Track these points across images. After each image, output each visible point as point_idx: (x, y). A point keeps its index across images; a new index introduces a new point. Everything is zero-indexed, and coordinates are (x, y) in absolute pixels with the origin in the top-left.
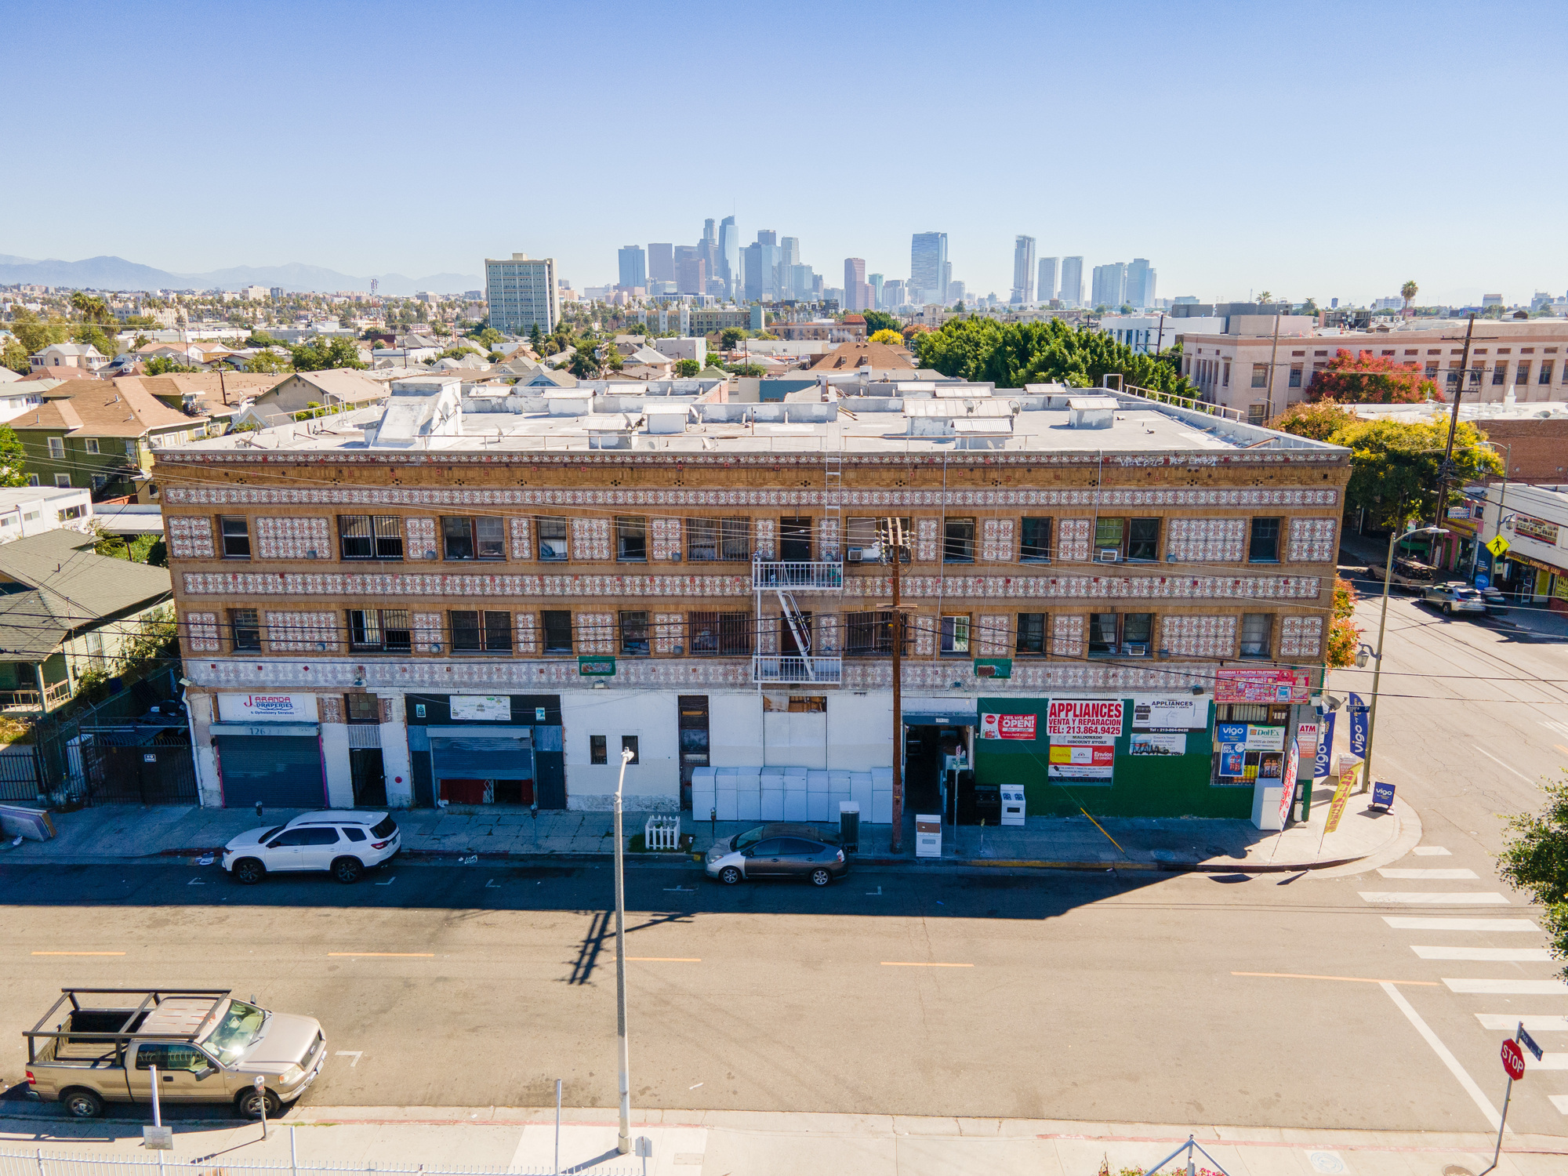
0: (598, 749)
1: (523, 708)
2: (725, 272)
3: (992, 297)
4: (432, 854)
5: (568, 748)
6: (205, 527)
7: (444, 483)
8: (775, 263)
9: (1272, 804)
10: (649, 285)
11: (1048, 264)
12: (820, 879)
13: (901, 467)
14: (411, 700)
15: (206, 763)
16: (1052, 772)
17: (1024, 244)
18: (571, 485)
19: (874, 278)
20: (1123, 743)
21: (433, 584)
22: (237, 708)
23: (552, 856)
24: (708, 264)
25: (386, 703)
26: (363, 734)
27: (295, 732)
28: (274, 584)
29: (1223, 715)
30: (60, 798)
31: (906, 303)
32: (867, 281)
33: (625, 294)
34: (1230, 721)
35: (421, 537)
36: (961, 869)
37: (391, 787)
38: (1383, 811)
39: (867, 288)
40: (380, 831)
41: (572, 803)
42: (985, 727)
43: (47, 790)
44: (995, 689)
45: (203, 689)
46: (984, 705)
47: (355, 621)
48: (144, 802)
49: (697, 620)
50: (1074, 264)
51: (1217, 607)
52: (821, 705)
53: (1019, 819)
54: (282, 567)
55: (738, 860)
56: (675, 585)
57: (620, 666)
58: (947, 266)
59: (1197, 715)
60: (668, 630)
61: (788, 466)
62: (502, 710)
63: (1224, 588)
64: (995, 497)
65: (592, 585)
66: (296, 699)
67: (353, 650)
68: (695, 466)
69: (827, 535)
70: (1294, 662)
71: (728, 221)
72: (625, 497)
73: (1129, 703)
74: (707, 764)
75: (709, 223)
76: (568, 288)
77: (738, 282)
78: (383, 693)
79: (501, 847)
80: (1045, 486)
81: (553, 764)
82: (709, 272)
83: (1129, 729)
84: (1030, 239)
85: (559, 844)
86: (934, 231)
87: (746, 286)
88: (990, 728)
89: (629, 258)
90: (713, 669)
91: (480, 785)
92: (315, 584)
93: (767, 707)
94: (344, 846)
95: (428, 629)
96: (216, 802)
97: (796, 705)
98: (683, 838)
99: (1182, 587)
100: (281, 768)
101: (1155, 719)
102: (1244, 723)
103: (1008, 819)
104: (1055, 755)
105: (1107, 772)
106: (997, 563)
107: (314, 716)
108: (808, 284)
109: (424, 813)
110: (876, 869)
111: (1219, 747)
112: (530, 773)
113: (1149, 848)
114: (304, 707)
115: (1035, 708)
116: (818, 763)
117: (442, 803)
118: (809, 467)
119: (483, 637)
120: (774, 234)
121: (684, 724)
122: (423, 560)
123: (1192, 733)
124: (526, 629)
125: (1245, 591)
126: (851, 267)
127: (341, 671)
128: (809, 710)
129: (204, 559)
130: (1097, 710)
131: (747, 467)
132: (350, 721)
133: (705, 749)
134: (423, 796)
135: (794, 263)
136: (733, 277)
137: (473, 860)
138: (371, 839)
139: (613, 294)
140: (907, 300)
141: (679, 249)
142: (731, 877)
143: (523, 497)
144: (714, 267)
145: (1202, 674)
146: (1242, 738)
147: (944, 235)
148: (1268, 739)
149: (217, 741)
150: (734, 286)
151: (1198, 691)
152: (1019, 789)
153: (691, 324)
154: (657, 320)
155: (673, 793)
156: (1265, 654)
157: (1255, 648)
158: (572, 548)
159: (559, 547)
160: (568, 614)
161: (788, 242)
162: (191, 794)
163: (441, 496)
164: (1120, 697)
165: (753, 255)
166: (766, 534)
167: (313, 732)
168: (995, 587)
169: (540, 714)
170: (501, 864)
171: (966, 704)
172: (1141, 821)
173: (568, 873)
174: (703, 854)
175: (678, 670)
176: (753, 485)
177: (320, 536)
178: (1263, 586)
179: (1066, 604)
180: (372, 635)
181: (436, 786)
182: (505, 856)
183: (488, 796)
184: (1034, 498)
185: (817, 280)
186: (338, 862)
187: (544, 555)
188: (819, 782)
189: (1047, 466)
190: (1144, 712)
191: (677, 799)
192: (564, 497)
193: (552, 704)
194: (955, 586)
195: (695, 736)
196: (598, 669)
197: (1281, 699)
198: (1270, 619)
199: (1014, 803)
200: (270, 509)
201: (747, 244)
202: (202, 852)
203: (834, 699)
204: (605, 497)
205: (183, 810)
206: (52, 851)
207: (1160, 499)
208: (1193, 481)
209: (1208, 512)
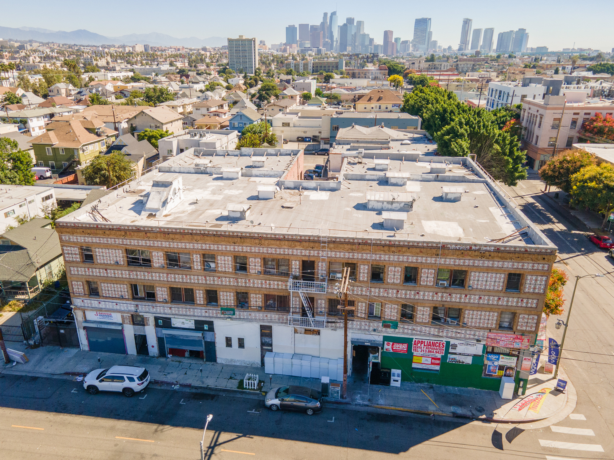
0: (229, 343)
1: (199, 325)
2: (332, 37)
3: (450, 48)
4: (162, 383)
5: (217, 341)
6: (76, 250)
7: (167, 239)
8: (353, 33)
9: (508, 388)
10: (299, 43)
11: (477, 32)
12: (310, 412)
13: (353, 244)
14: (156, 319)
15: (82, 335)
16: (414, 365)
17: (467, 22)
18: (217, 243)
19: (396, 40)
20: (445, 357)
21: (163, 277)
22: (91, 316)
23: (207, 388)
24: (324, 32)
25: (147, 319)
26: (139, 330)
27: (113, 327)
28: (103, 273)
29: (490, 349)
30: (32, 342)
31: (410, 51)
32: (393, 41)
33: (288, 47)
34: (493, 353)
35: (158, 259)
36: (369, 409)
37: (150, 348)
38: (561, 392)
39: (393, 44)
40: (142, 377)
41: (219, 360)
42: (386, 347)
43: (27, 339)
44: (391, 332)
45: (79, 309)
46: (386, 338)
47: (134, 288)
48: (61, 346)
49: (267, 297)
50: (489, 32)
51: (490, 308)
52: (318, 333)
53: (398, 384)
54: (106, 267)
55: (277, 402)
56: (258, 283)
57: (237, 313)
58: (430, 33)
59: (478, 349)
60: (256, 300)
61: (305, 241)
62: (191, 325)
63: (493, 300)
64: (394, 258)
65: (225, 281)
66: (113, 314)
67: (134, 299)
68: (267, 239)
69: (321, 269)
70: (523, 333)
71: (334, 14)
72: (238, 248)
73: (448, 343)
74: (271, 351)
75: (325, 14)
76: (264, 45)
77: (337, 41)
78: (146, 315)
79: (188, 382)
80: (417, 254)
81: (211, 347)
82: (324, 37)
83: (447, 352)
84: (470, 20)
85: (211, 382)
86: (425, 17)
87: (340, 43)
88: (388, 347)
89: (291, 30)
90: (274, 316)
91: (184, 351)
92: (118, 274)
93: (296, 331)
94: (127, 384)
95: (162, 293)
96: (87, 348)
97: (307, 331)
98: (259, 384)
99: (474, 299)
100: (109, 339)
101: (459, 350)
102: (499, 354)
103: (393, 384)
104: (415, 359)
105: (437, 368)
106: (394, 284)
107: (120, 321)
108: (367, 43)
109: (163, 360)
110: (335, 406)
111: (486, 362)
112: (202, 348)
113: (451, 404)
114: (117, 318)
115: (408, 341)
116: (316, 354)
117: (169, 356)
118: (314, 241)
119: (183, 298)
120: (353, 19)
121: (262, 335)
122: (159, 268)
123: (475, 357)
124: (200, 296)
125: (504, 302)
126: (387, 34)
127: (130, 306)
128: (313, 334)
129: (77, 262)
130: (434, 344)
131: (288, 240)
132: (134, 324)
133: (271, 345)
134: (162, 353)
135: (362, 33)
136: (335, 39)
137: (176, 387)
138: (137, 381)
139: (283, 47)
140: (411, 49)
141: (312, 27)
142: (274, 408)
143: (198, 246)
144: (327, 35)
145: (480, 334)
146: (498, 359)
147: (430, 19)
148: (511, 362)
149: (85, 328)
150: (335, 43)
151: (478, 341)
152: (399, 371)
153: (313, 67)
154: (299, 65)
155: (258, 360)
156: (510, 328)
157: (506, 324)
158: (217, 266)
159: (213, 265)
160: (216, 291)
161: (360, 23)
162: (77, 345)
163: (165, 244)
164: (444, 340)
165: (344, 29)
166: (296, 267)
167: (120, 328)
168: (392, 293)
169: (206, 327)
170: (188, 390)
171: (378, 338)
172: (450, 388)
173: (213, 397)
174: (266, 393)
175: (260, 315)
176: (290, 247)
177: (120, 256)
178: (512, 301)
179: (423, 302)
180: (141, 294)
181: (167, 350)
182: (189, 386)
183: (187, 354)
184: (411, 259)
185: (371, 40)
186: (125, 389)
187: (206, 268)
188: (316, 363)
189: (417, 247)
190: (455, 347)
191: (260, 362)
192: (214, 247)
193: (211, 324)
194: (375, 291)
195: (267, 340)
196: (228, 312)
197: (516, 346)
198: (514, 314)
199: (396, 378)
200: (99, 245)
201: (341, 24)
202: (79, 374)
203: (323, 331)
204: (230, 248)
205: (74, 351)
206: (26, 369)
207: (467, 263)
208: (482, 257)
209: (488, 270)
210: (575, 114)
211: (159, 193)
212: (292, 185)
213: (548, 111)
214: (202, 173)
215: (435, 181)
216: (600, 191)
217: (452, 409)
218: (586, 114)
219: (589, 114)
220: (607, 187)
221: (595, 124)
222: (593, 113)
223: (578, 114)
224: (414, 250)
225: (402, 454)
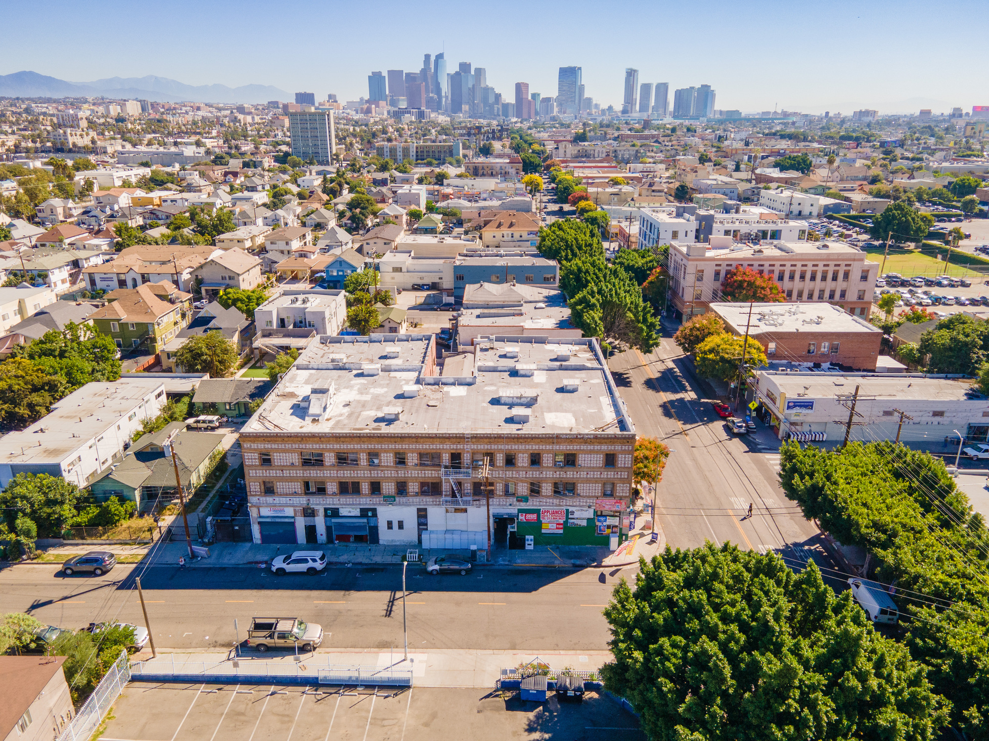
0: (390, 525)
1: (364, 512)
2: (438, 90)
3: (610, 108)
4: (336, 563)
5: (379, 525)
6: (256, 455)
7: (338, 442)
8: (470, 86)
9: (614, 541)
10: (389, 99)
11: (646, 87)
12: (463, 573)
13: (490, 438)
14: (326, 510)
15: (256, 530)
16: (543, 531)
17: (631, 74)
18: (380, 443)
19: (534, 96)
20: (566, 522)
21: (334, 473)
22: (265, 512)
23: (376, 564)
24: (427, 86)
25: (318, 511)
26: (309, 521)
27: (287, 520)
28: (279, 473)
29: (599, 513)
30: (206, 540)
31: (555, 114)
32: (530, 98)
33: (373, 106)
34: (602, 515)
35: (330, 459)
36: (510, 567)
37: (319, 537)
38: (654, 542)
39: (530, 102)
40: (322, 558)
41: (381, 542)
42: (520, 517)
43: (201, 537)
44: (523, 505)
45: (255, 506)
46: (520, 511)
47: (307, 485)
48: (234, 541)
49: (423, 484)
50: (663, 88)
51: (595, 480)
52: (465, 511)
53: (531, 547)
54: (282, 468)
55: (437, 567)
56: (415, 473)
57: (397, 499)
58: (582, 88)
59: (590, 514)
60: (413, 487)
61: (453, 437)
62: (357, 513)
63: (597, 475)
64: (521, 447)
65: (388, 474)
66: (286, 509)
67: (306, 494)
68: (422, 437)
69: (466, 458)
70: (621, 498)
71: (440, 57)
72: (399, 446)
73: (567, 510)
74: (427, 529)
75: (427, 57)
76: (336, 102)
77: (447, 97)
78: (316, 507)
79: (360, 560)
80: (538, 444)
81: (374, 530)
82: (427, 91)
83: (567, 518)
84: (635, 71)
85: (378, 559)
86: (573, 65)
87: (452, 100)
88: (522, 518)
89: (375, 80)
90: (429, 499)
91: (349, 536)
92: (293, 473)
93: (447, 511)
94: (311, 564)
95: (332, 487)
96: (259, 542)
97: (456, 510)
98: (419, 556)
99: (583, 475)
100: (281, 531)
101: (575, 516)
102: (606, 516)
103: (528, 547)
104: (544, 526)
105: (561, 531)
106: (523, 467)
107: (292, 514)
108: (492, 100)
109: (331, 546)
110: (482, 568)
111: (598, 524)
112: (366, 532)
113: (571, 559)
114: (289, 512)
115: (537, 512)
116: (464, 529)
117: (337, 542)
118: (460, 438)
119: (350, 490)
120: (470, 65)
121: (419, 516)
122: (330, 466)
123: (588, 519)
124: (365, 488)
125: (604, 475)
126: (520, 88)
127: (303, 500)
128: (461, 512)
129: (255, 466)
130: (557, 512)
131: (439, 438)
132: (305, 516)
133: (426, 525)
134: (330, 540)
135: (483, 86)
136: (443, 94)
137: (349, 565)
138: (319, 561)
139: (365, 107)
140: (556, 109)
141: (408, 75)
142: (435, 573)
143: (364, 446)
144: (431, 87)
145: (590, 501)
146: (605, 521)
147: (580, 69)
148: (614, 521)
149: (259, 523)
150: (444, 99)
151: (589, 507)
152: (532, 537)
153: (417, 152)
154: (396, 149)
155: (416, 539)
156: (612, 495)
157: (609, 492)
158: (380, 461)
159: (376, 461)
160: (379, 483)
161: (480, 72)
162: (250, 538)
163: (337, 446)
164: (565, 508)
165: (456, 79)
166: (446, 458)
167: (292, 520)
168: (522, 474)
169: (370, 514)
170: (360, 567)
171: (513, 511)
172: (572, 547)
173: (382, 570)
174: (426, 563)
175: (417, 500)
176: (441, 443)
177: (295, 459)
178: (610, 474)
179: (546, 480)
180: (313, 489)
181: (334, 537)
182: (360, 564)
183: (352, 539)
184: (535, 447)
185: (498, 96)
186: (309, 569)
187: (371, 463)
188: (465, 536)
189: (538, 438)
190: (573, 513)
191: (417, 540)
192: (378, 446)
193: (374, 511)
194: (509, 474)
195: (423, 520)
196: (389, 500)
197: (617, 509)
198: (613, 484)
199: (530, 542)
200: (278, 450)
201: (453, 72)
202: (261, 563)
203: (470, 509)
204: (392, 446)
205: (248, 545)
206: (211, 562)
207: (575, 447)
208: (586, 443)
209: (591, 452)
210: (717, 265)
211: (319, 399)
212: (432, 381)
213: (690, 263)
214: (340, 369)
215: (560, 369)
216: (717, 363)
217: (572, 561)
218: (727, 265)
219: (731, 265)
220: (723, 359)
221: (735, 278)
222: (734, 264)
223: (720, 265)
224: (536, 440)
225: (534, 592)
